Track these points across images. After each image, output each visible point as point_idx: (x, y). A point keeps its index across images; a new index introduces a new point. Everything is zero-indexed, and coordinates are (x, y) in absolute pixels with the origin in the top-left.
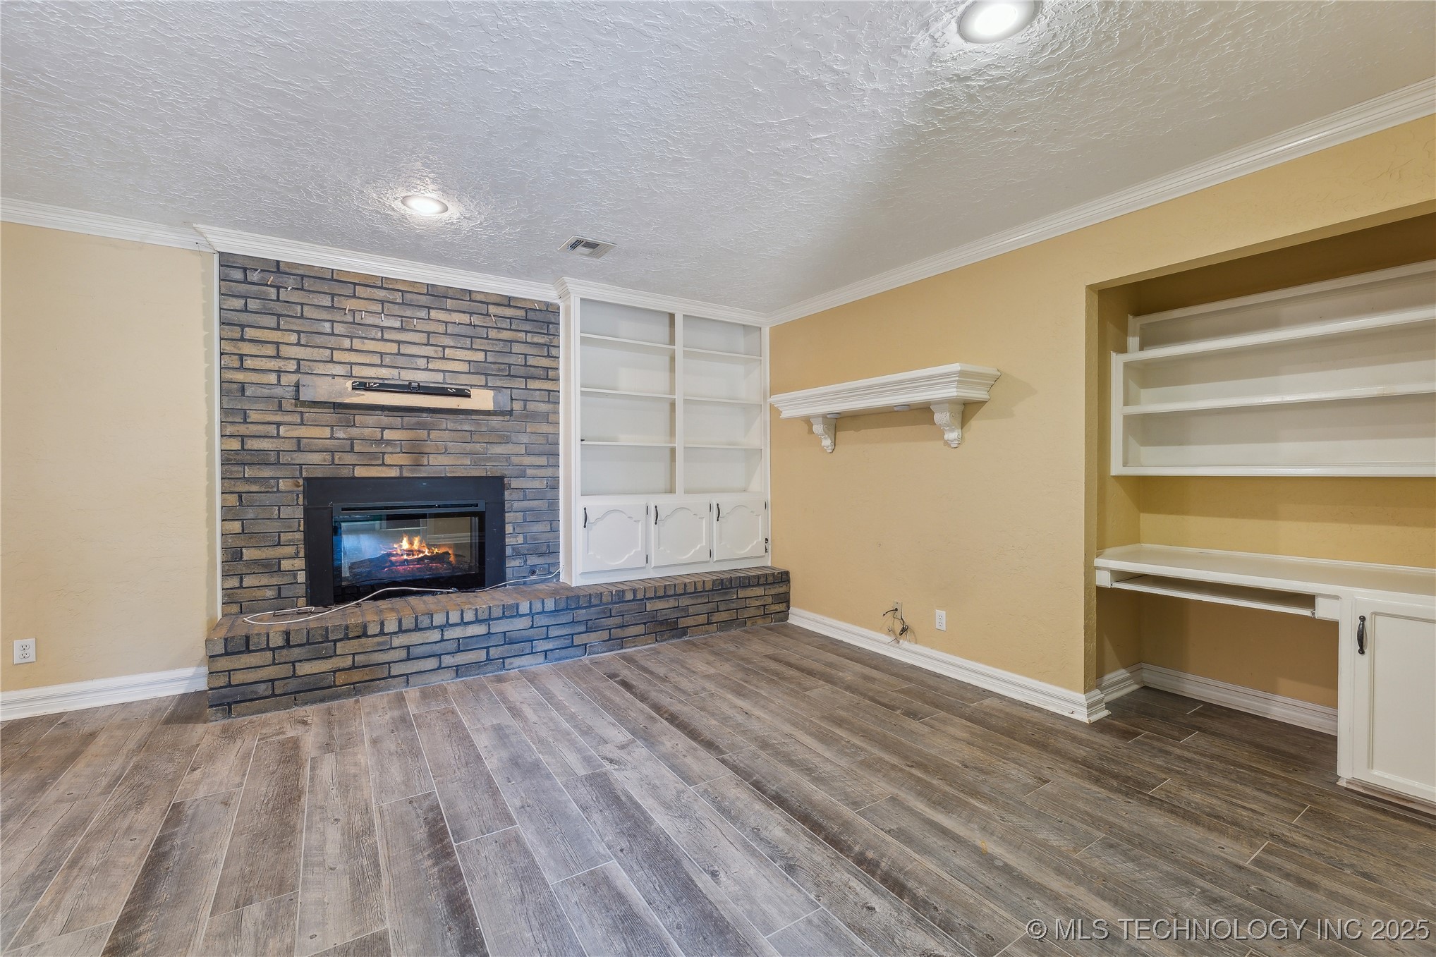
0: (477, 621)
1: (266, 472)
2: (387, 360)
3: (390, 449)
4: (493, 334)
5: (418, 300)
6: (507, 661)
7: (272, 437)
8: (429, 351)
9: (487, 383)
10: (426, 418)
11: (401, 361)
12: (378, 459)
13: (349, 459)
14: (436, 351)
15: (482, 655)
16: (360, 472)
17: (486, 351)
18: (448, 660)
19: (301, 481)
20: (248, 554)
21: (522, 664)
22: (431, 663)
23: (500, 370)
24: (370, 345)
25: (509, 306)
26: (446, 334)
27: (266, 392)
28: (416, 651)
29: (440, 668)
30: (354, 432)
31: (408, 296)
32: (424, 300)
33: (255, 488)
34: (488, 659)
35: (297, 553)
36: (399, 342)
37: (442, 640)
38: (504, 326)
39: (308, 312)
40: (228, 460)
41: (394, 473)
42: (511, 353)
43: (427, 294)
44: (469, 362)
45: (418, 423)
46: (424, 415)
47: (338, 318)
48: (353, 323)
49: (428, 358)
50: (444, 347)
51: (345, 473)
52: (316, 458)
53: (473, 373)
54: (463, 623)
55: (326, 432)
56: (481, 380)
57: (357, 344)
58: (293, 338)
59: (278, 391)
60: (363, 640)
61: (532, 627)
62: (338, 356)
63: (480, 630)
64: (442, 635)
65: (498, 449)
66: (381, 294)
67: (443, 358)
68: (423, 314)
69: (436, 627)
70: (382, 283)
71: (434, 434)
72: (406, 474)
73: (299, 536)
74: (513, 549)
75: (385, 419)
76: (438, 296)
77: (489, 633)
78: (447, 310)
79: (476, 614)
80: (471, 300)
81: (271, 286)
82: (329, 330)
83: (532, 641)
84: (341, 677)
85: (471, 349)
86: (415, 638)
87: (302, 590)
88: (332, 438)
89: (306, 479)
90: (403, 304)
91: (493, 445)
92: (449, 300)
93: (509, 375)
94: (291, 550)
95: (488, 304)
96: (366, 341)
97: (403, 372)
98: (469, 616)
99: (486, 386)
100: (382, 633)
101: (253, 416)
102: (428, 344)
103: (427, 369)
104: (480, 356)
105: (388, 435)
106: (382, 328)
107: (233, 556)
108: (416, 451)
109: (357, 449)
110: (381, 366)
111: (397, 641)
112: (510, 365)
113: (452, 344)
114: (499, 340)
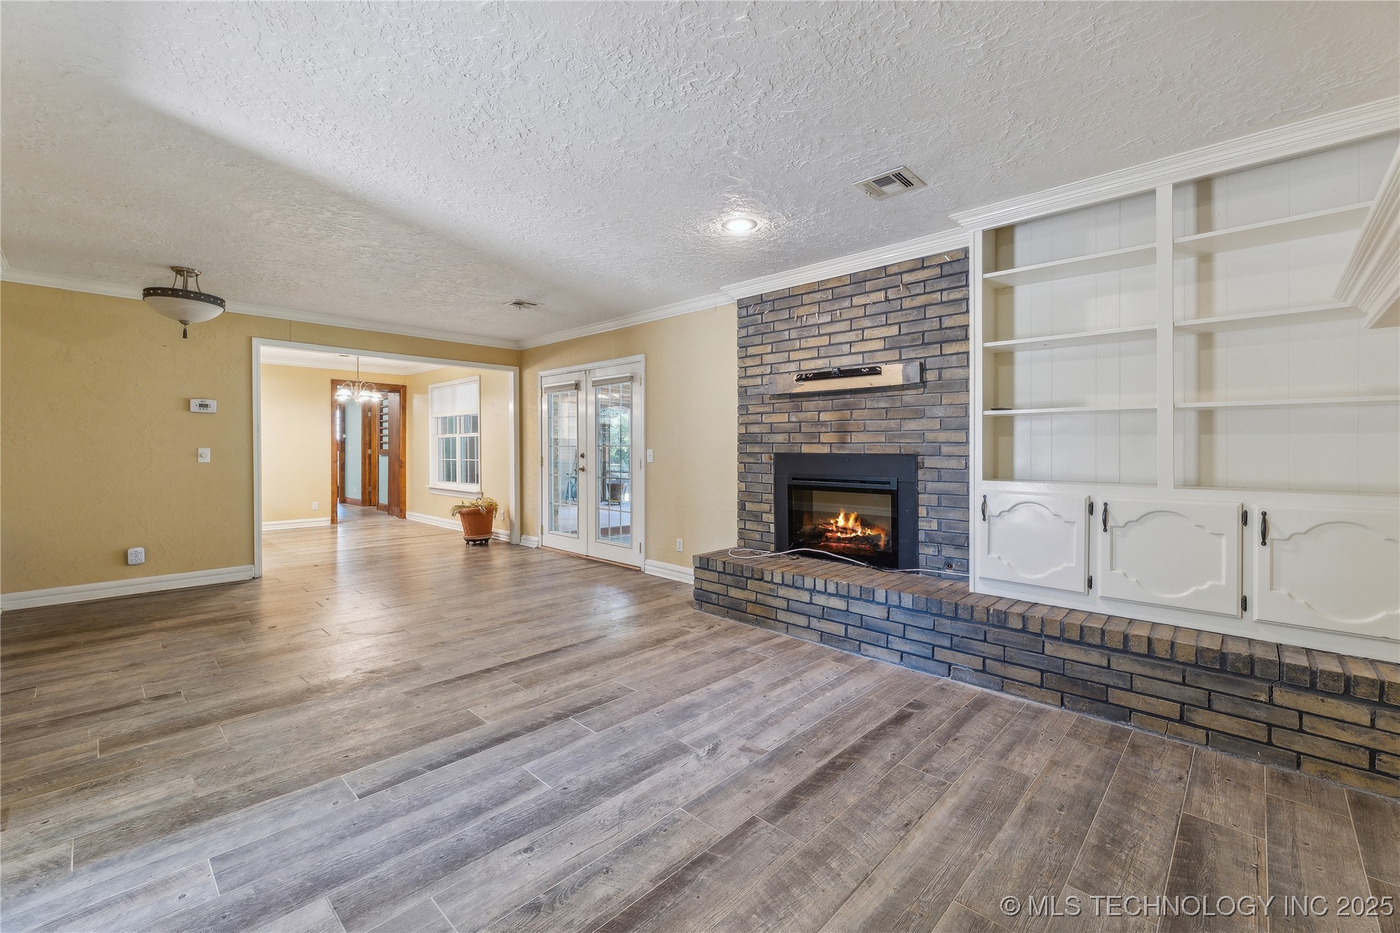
0: (837, 595)
1: (757, 449)
2: (822, 353)
3: (824, 429)
4: (907, 303)
5: (843, 292)
6: (864, 646)
7: (759, 423)
8: (851, 336)
9: (901, 357)
10: (850, 399)
11: (832, 350)
12: (815, 438)
13: (799, 438)
14: (857, 335)
15: (840, 630)
16: (806, 449)
17: (899, 324)
18: (815, 623)
19: (772, 455)
20: (749, 506)
21: (877, 655)
22: (802, 621)
23: (913, 340)
24: (813, 342)
25: (923, 268)
26: (865, 316)
27: (756, 391)
28: (794, 606)
29: (808, 627)
30: (802, 416)
31: (836, 291)
32: (848, 290)
33: (751, 460)
34: (846, 636)
35: (771, 510)
36: (830, 334)
37: (811, 603)
38: (918, 291)
39: (778, 327)
40: (741, 440)
41: (825, 450)
42: (925, 318)
43: (851, 284)
44: (885, 338)
45: (845, 404)
46: (848, 396)
47: (793, 326)
48: (801, 327)
49: (850, 343)
50: (863, 330)
51: (796, 450)
52: (780, 438)
53: (888, 349)
54: (825, 592)
55: (785, 418)
56: (894, 354)
57: (804, 344)
58: (769, 349)
59: (762, 390)
60: (762, 583)
61: (888, 619)
62: (794, 356)
63: (839, 604)
64: (811, 599)
65: (912, 425)
66: (818, 296)
67: (863, 340)
68: (847, 303)
69: (807, 590)
70: (818, 287)
71: (856, 414)
72: (835, 451)
73: (771, 497)
74: (927, 535)
75: (821, 403)
76: (859, 281)
77: (847, 610)
78: (866, 293)
79: (837, 587)
80: (887, 276)
81: (758, 314)
82: (787, 337)
83: (888, 634)
84: (750, 608)
85: (887, 324)
86: (792, 594)
87: (772, 538)
88: (789, 422)
89: (775, 454)
90: (833, 299)
91: (907, 421)
92: (867, 283)
93: (923, 343)
94: (767, 507)
95: (901, 274)
96: (809, 339)
97: (833, 360)
98: (831, 588)
99: (900, 360)
100: (771, 582)
101: (752, 409)
102: (851, 330)
103: (850, 354)
104: (894, 330)
105: (824, 417)
106: (819, 325)
107: (742, 507)
108: (842, 430)
109: (803, 430)
110: (818, 358)
111: (783, 592)
112: (923, 333)
113: (869, 325)
114: (914, 308)
